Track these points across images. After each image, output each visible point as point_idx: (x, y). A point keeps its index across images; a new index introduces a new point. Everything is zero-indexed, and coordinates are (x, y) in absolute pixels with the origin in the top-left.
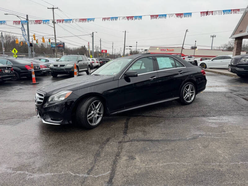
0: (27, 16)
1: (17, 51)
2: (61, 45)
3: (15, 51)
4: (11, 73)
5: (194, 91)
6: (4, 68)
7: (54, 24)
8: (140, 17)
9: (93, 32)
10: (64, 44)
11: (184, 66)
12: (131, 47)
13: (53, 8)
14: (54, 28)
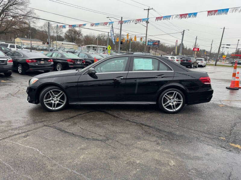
0: (122, 18)
1: (110, 48)
2: (156, 43)
3: (109, 47)
4: (82, 64)
5: (182, 100)
6: (77, 60)
7: (147, 24)
8: (195, 14)
9: (184, 30)
10: (159, 41)
11: (171, 70)
12: (230, 45)
13: (149, 9)
14: (147, 27)
